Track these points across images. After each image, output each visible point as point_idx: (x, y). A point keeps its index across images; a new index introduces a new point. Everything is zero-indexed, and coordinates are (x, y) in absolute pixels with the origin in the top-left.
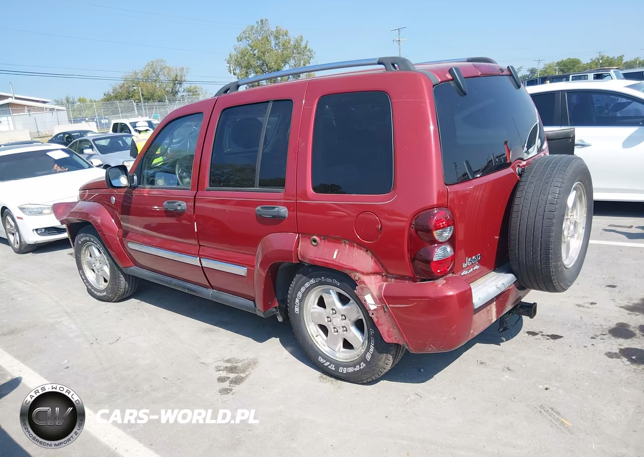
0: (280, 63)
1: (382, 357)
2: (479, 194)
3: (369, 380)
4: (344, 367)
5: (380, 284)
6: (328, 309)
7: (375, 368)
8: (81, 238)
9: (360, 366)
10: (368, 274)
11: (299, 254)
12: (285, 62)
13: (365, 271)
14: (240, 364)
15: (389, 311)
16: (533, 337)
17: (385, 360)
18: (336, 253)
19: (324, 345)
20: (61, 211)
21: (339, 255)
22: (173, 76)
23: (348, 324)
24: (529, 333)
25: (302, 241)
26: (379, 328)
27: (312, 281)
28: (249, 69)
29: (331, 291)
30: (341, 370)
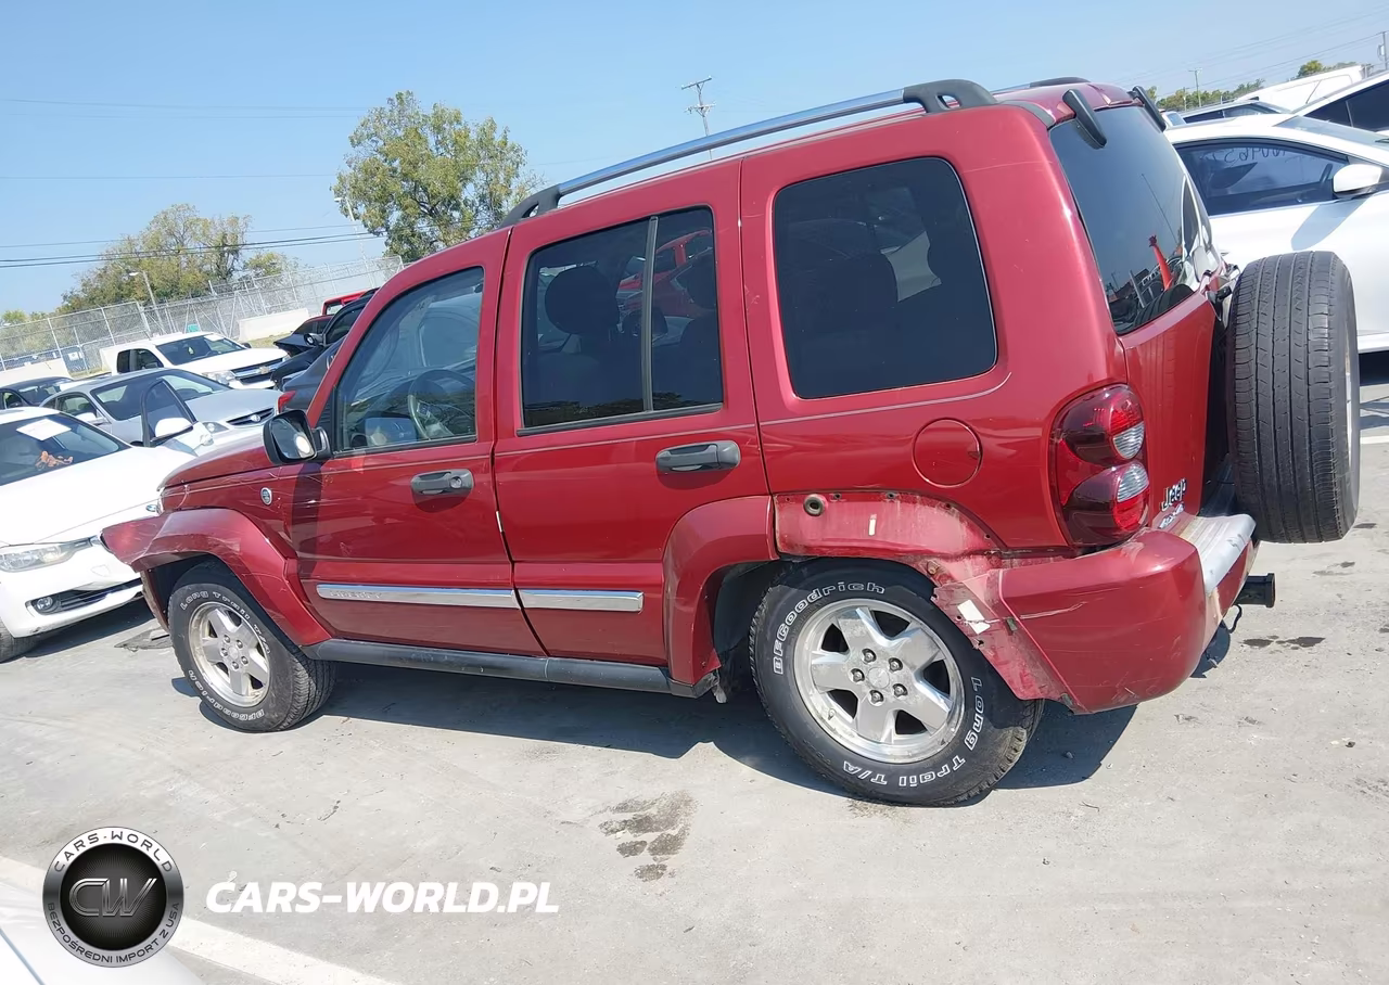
0: (453, 183)
1: (1005, 737)
2: (1155, 354)
3: (972, 793)
4: (908, 773)
5: (988, 574)
6: (855, 654)
7: (988, 763)
8: (184, 596)
9: (951, 766)
10: (956, 557)
11: (778, 541)
12: (465, 179)
13: (951, 550)
14: (653, 811)
15: (1020, 629)
16: (1263, 649)
17: (1012, 741)
18: (873, 523)
19: (851, 735)
20: (125, 540)
21: (882, 526)
22: (217, 239)
23: (906, 677)
24: (1251, 643)
25: (780, 510)
26: (1001, 671)
27: (814, 595)
28: (388, 201)
29: (858, 610)
30: (902, 781)
